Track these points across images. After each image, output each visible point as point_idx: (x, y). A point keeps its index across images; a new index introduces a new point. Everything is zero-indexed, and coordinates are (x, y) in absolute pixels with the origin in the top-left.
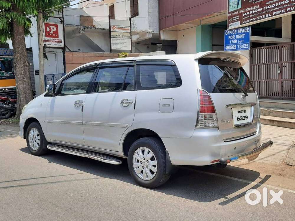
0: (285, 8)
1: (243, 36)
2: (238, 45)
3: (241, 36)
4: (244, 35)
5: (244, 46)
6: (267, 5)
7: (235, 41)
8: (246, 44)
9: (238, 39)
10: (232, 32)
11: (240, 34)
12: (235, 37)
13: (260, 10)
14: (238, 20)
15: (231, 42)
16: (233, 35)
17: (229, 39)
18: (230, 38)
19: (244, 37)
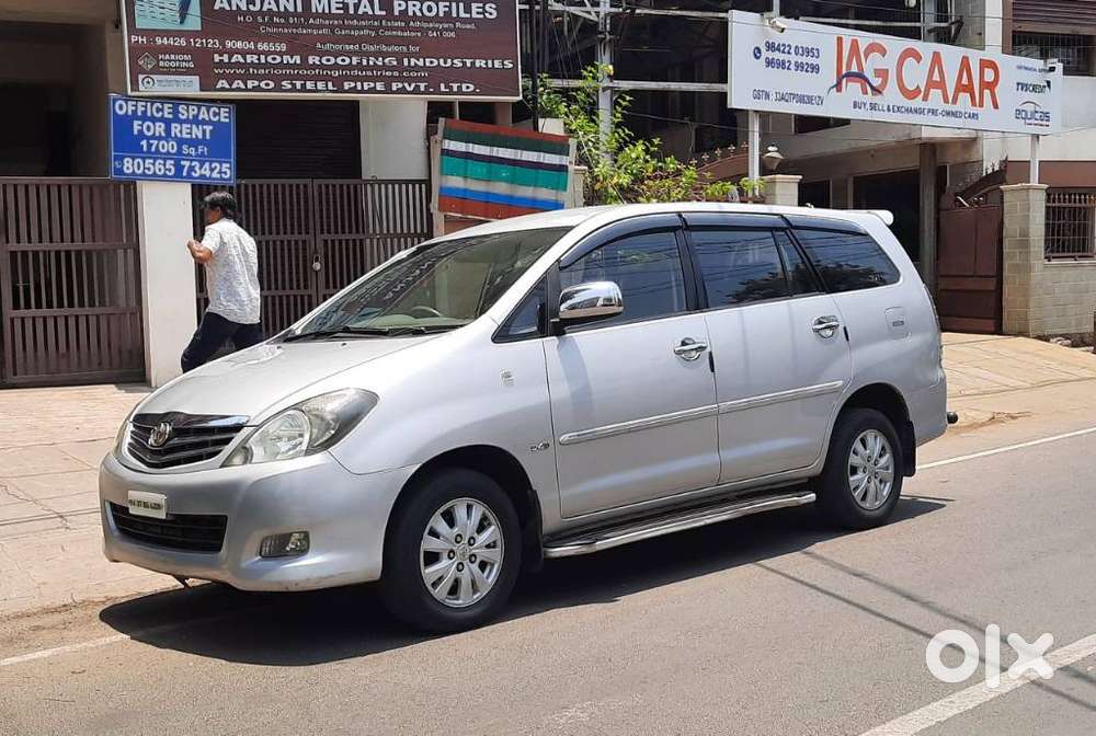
0: (388, 82)
1: (204, 131)
2: (183, 163)
3: (197, 132)
4: (209, 128)
5: (212, 170)
6: (321, 54)
7: (169, 147)
8: (221, 163)
9: (181, 142)
10: (152, 110)
11: (187, 121)
12: (168, 130)
13: (292, 62)
14: (188, 72)
15: (150, 145)
16: (154, 120)
17: (136, 132)
18: (141, 132)
19: (208, 137)
